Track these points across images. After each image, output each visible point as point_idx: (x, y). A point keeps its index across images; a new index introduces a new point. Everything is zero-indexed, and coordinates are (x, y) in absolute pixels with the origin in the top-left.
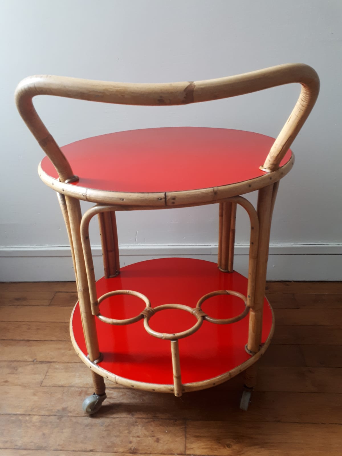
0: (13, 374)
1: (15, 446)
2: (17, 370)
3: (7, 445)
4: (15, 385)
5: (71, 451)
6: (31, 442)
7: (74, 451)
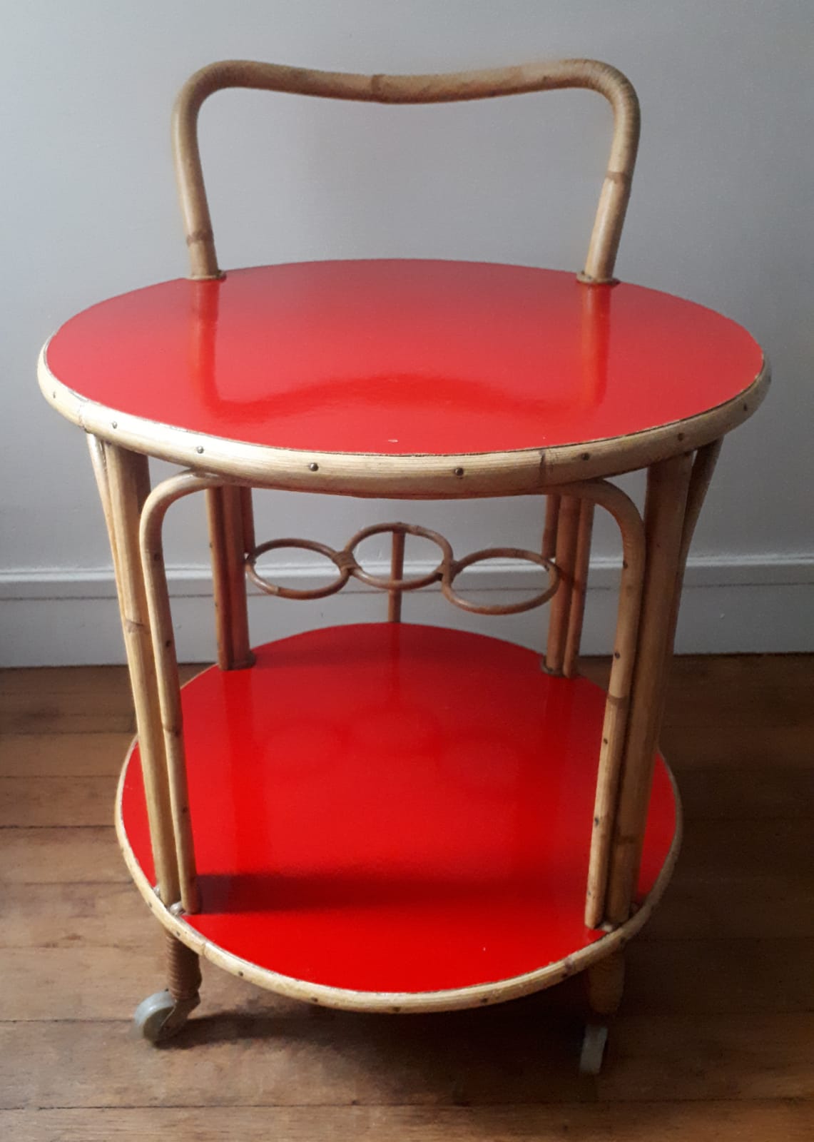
0: (86, 916)
1: (151, 1099)
2: (93, 906)
3: (130, 1098)
4: (102, 946)
5: (303, 1106)
6: (190, 1089)
7: (308, 1105)
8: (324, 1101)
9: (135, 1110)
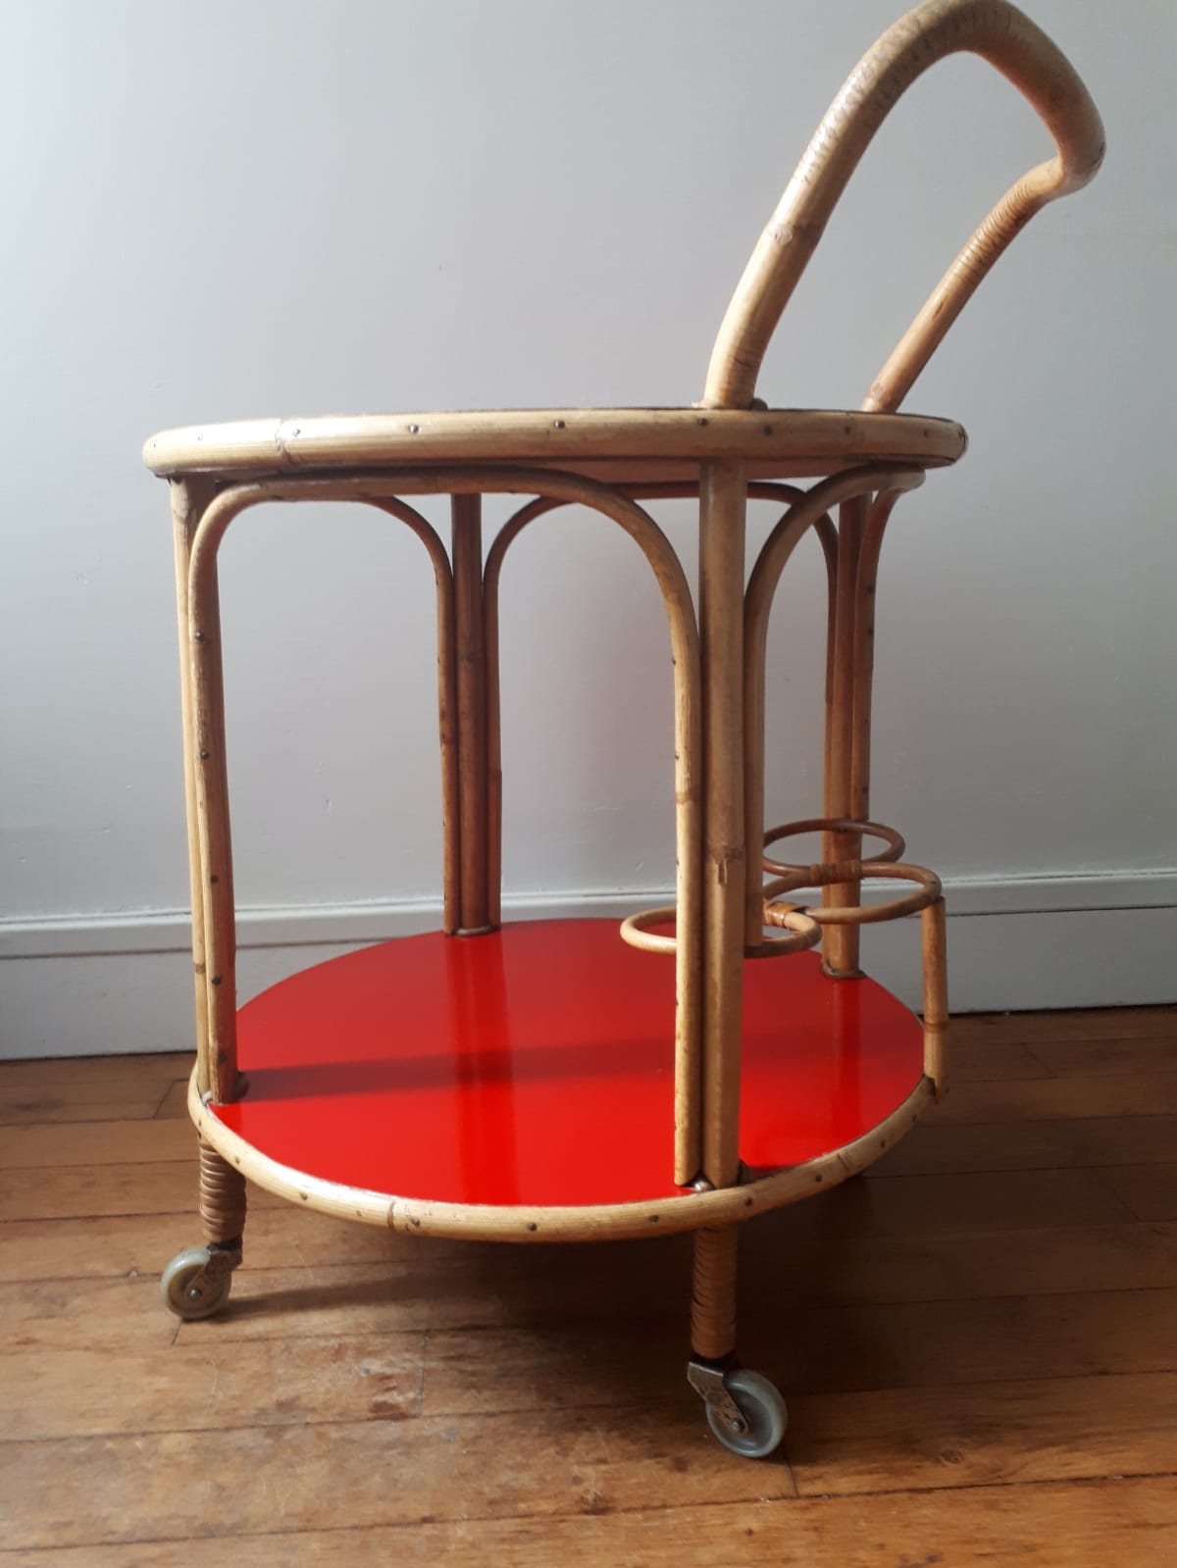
0: (53, 1316)
1: (105, 1535)
2: (63, 1305)
3: (70, 1535)
4: (68, 1350)
5: (345, 1529)
6: (170, 1518)
7: (355, 1527)
8: (379, 1520)
9: (80, 1550)
